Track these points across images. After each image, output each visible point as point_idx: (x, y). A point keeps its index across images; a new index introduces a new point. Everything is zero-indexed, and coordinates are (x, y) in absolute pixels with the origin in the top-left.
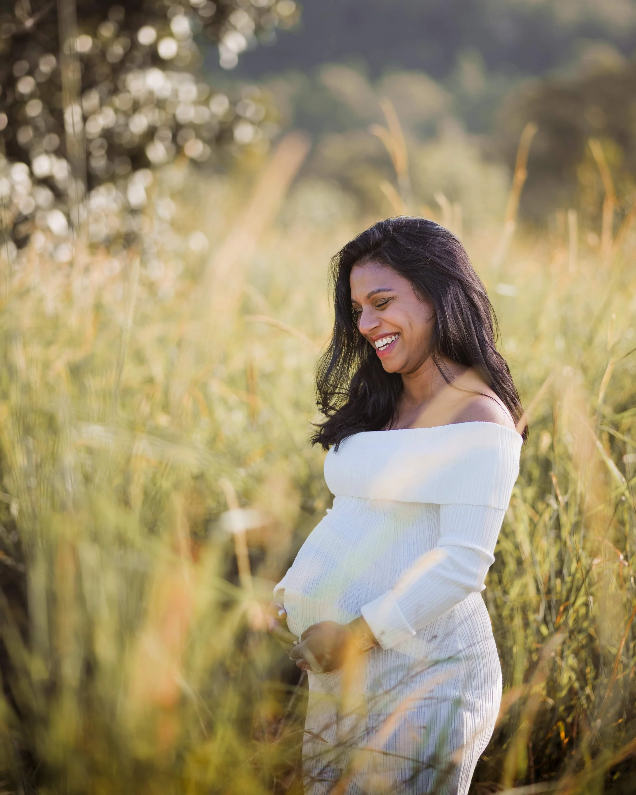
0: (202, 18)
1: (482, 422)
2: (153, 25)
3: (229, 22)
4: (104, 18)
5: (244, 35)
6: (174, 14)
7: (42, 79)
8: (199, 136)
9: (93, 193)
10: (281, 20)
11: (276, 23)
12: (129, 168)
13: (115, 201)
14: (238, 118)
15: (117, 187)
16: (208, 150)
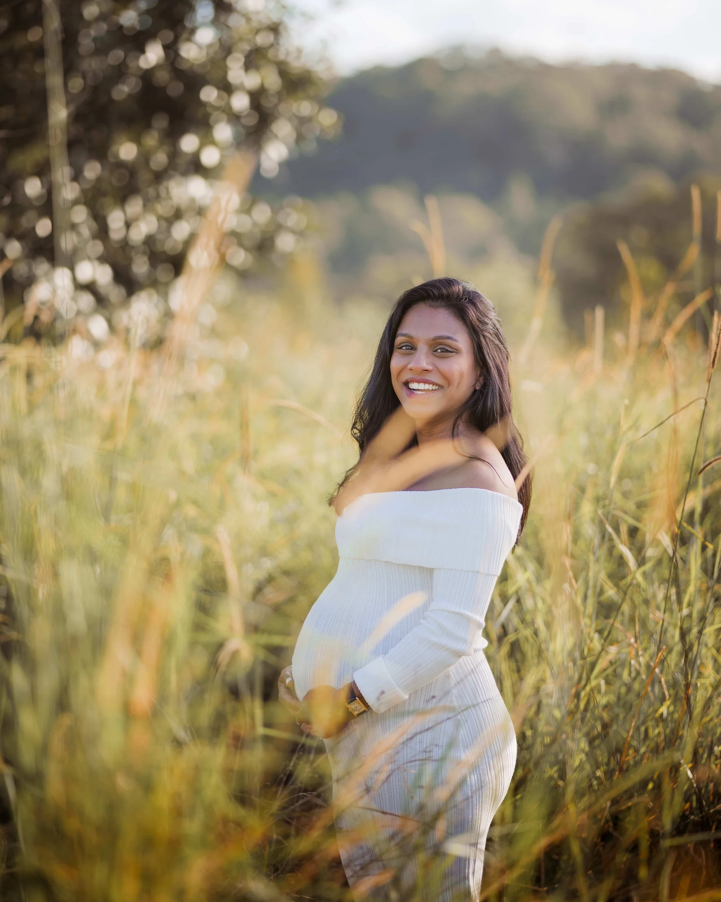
0: (244, 127)
1: (473, 488)
2: (196, 133)
3: (271, 131)
4: (148, 126)
5: (286, 144)
6: (217, 122)
7: (87, 186)
8: (241, 245)
9: (134, 298)
10: (322, 130)
11: (318, 132)
12: (172, 274)
13: (156, 306)
14: (279, 227)
15: (158, 292)
16: (250, 259)
